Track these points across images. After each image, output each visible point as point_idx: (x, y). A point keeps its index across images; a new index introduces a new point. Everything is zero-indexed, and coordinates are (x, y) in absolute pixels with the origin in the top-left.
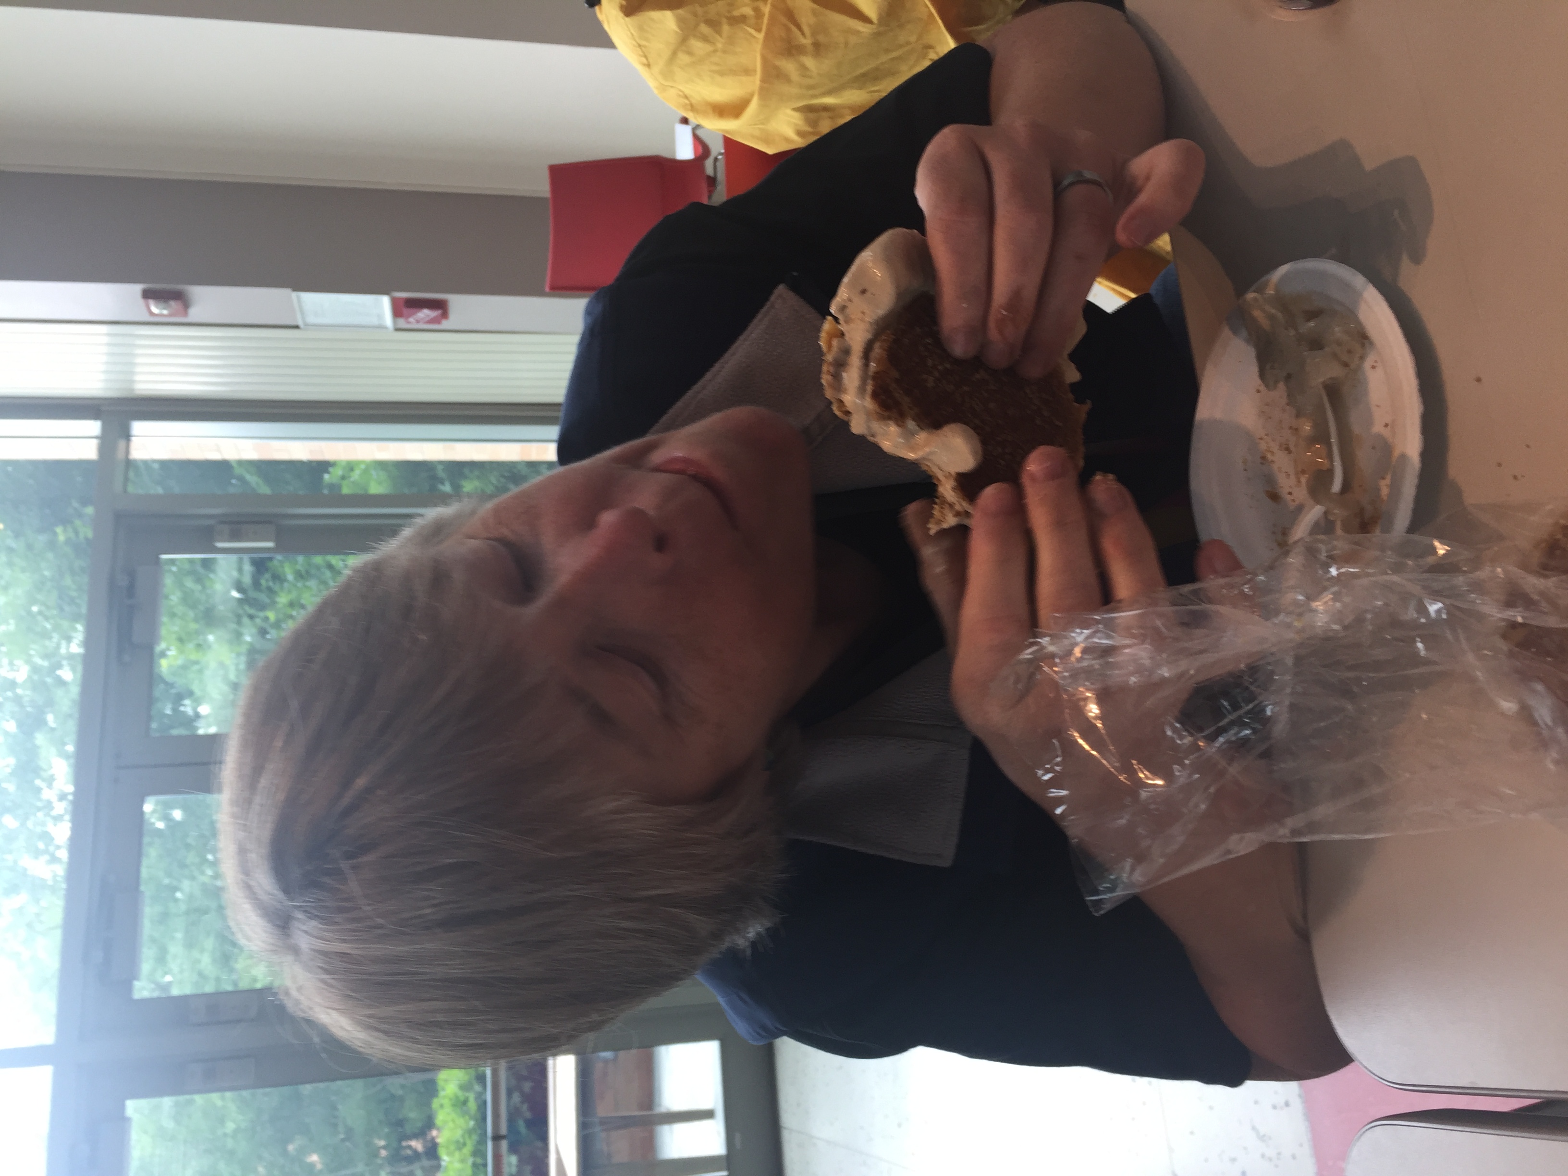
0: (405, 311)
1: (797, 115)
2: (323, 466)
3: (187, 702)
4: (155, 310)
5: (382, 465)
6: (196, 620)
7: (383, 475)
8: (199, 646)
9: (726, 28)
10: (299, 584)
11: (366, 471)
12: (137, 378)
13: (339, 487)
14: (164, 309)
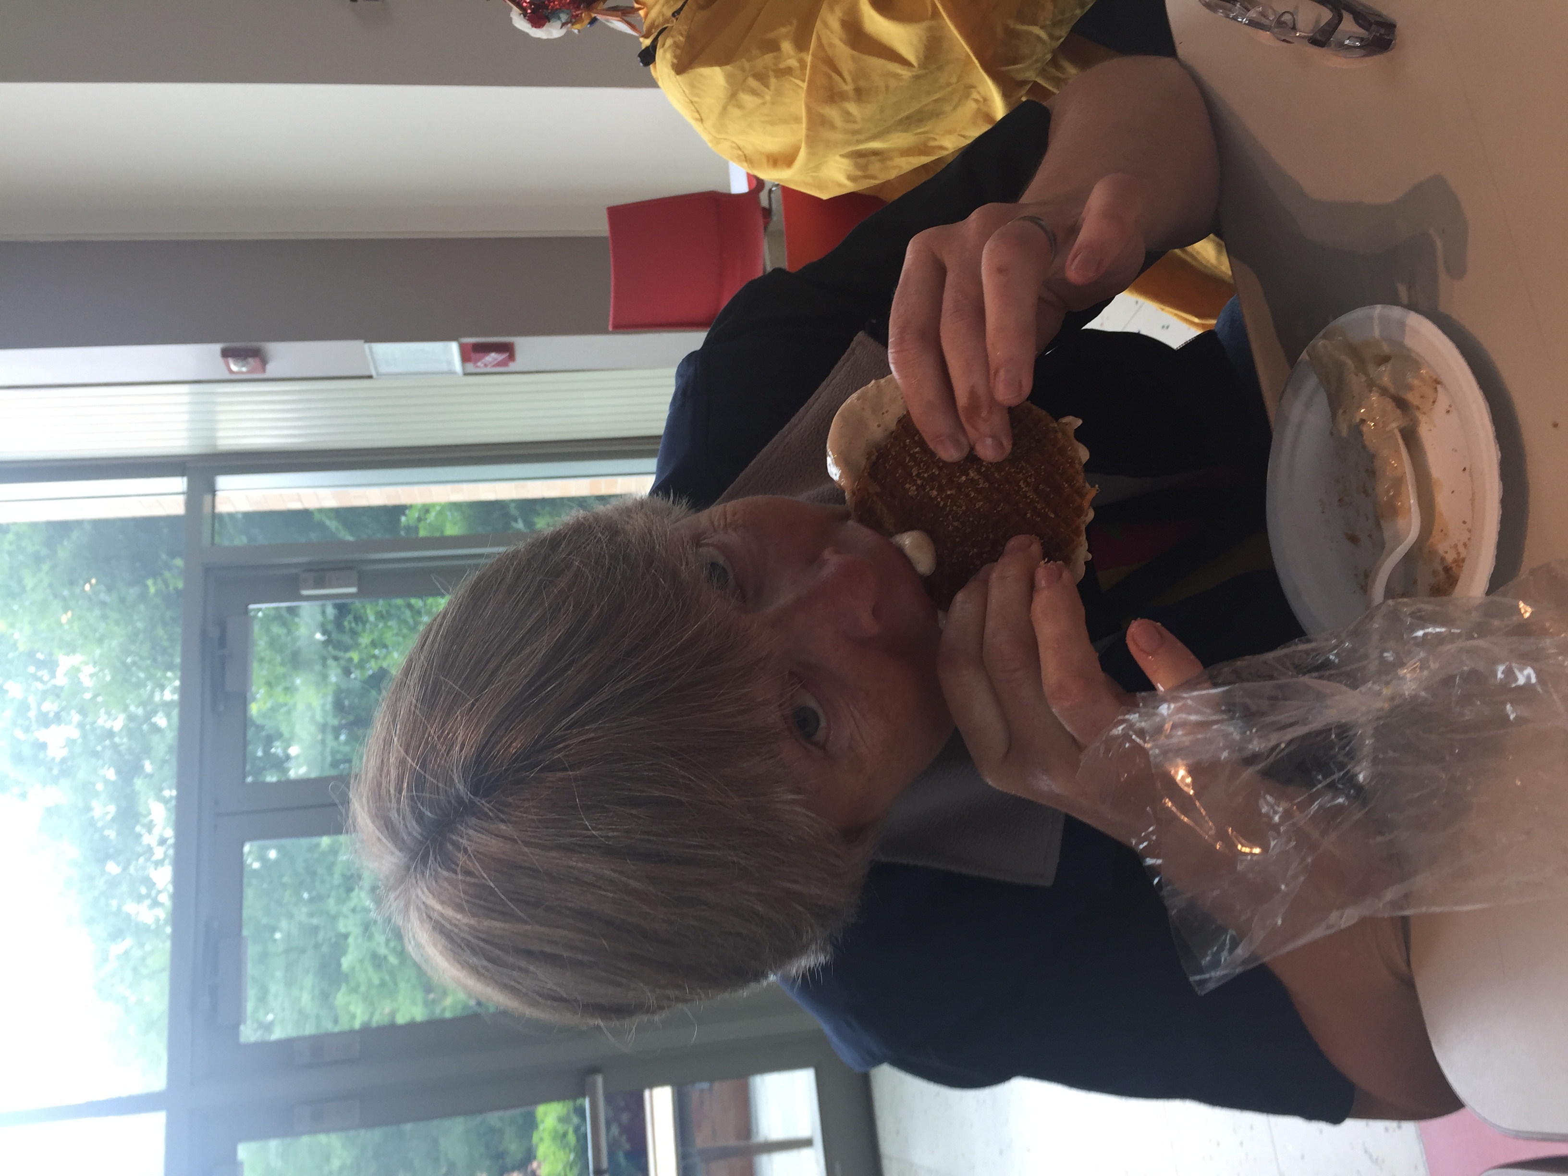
0: (473, 356)
1: (846, 161)
2: (400, 510)
3: (277, 743)
4: (234, 368)
5: (457, 506)
6: (283, 664)
7: (458, 516)
8: (287, 689)
9: (773, 81)
10: (381, 625)
11: (441, 513)
12: (220, 434)
13: (417, 529)
14: (243, 366)
